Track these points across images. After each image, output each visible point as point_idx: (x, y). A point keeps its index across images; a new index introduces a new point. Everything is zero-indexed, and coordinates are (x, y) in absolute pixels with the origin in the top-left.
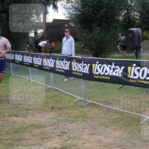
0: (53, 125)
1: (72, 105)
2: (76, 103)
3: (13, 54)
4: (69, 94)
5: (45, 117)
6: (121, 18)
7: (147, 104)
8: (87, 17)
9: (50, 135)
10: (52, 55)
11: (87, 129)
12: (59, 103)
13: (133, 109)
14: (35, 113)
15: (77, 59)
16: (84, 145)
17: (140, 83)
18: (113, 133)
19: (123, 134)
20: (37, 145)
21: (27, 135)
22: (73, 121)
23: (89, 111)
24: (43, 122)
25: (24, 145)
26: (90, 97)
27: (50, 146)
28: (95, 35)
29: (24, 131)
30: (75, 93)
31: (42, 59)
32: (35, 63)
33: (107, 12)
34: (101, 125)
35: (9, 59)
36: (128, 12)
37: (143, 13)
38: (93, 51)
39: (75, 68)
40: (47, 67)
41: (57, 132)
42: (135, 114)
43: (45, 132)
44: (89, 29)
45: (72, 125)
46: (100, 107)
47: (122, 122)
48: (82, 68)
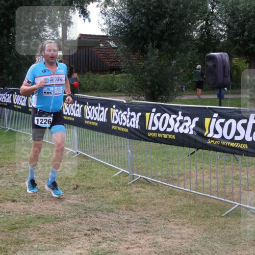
0: (76, 217)
1: (110, 183)
2: (116, 179)
3: (10, 93)
4: (104, 162)
6: (195, 34)
7: (235, 181)
8: (138, 32)
9: (72, 233)
10: (77, 96)
11: (134, 223)
12: (87, 179)
13: (213, 190)
14: (45, 197)
15: (119, 104)
16: (129, 251)
17: (224, 146)
18: (178, 231)
19: (195, 232)
20: (49, 251)
21: (32, 235)
22: (111, 210)
23: (138, 193)
24: (60, 212)
25: (26, 251)
26: (140, 168)
28: (150, 63)
29: (27, 227)
30: (114, 162)
33: (171, 23)
34: (158, 217)
35: (3, 103)
36: (207, 23)
37: (233, 27)
38: (147, 90)
40: (70, 116)
41: (84, 229)
42: (216, 198)
43: (62, 228)
44: (140, 51)
45: (109, 216)
46: (158, 185)
47: (193, 212)
48: (128, 120)
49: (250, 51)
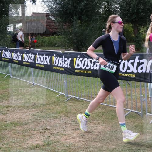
0: (35, 122)
1: (54, 101)
2: (58, 99)
4: (50, 89)
5: (27, 114)
6: (101, 11)
7: (129, 97)
8: (67, 10)
9: (32, 132)
10: (32, 50)
11: (70, 124)
14: (15, 111)
15: (58, 54)
16: (67, 141)
17: (121, 76)
18: (96, 128)
19: (106, 128)
20: (19, 143)
21: (8, 134)
22: (55, 117)
23: (71, 106)
24: (25, 119)
25: (5, 143)
26: (72, 92)
27: (32, 143)
28: (75, 29)
29: (5, 129)
30: (56, 89)
31: (21, 54)
32: (14, 59)
33: (87, 4)
36: (108, 4)
37: (123, 6)
38: (74, 45)
39: (56, 63)
40: (27, 62)
41: (40, 129)
43: (27, 129)
44: (69, 22)
45: (54, 121)
46: (83, 101)
47: (104, 116)
48: (63, 63)
49: (134, 20)
